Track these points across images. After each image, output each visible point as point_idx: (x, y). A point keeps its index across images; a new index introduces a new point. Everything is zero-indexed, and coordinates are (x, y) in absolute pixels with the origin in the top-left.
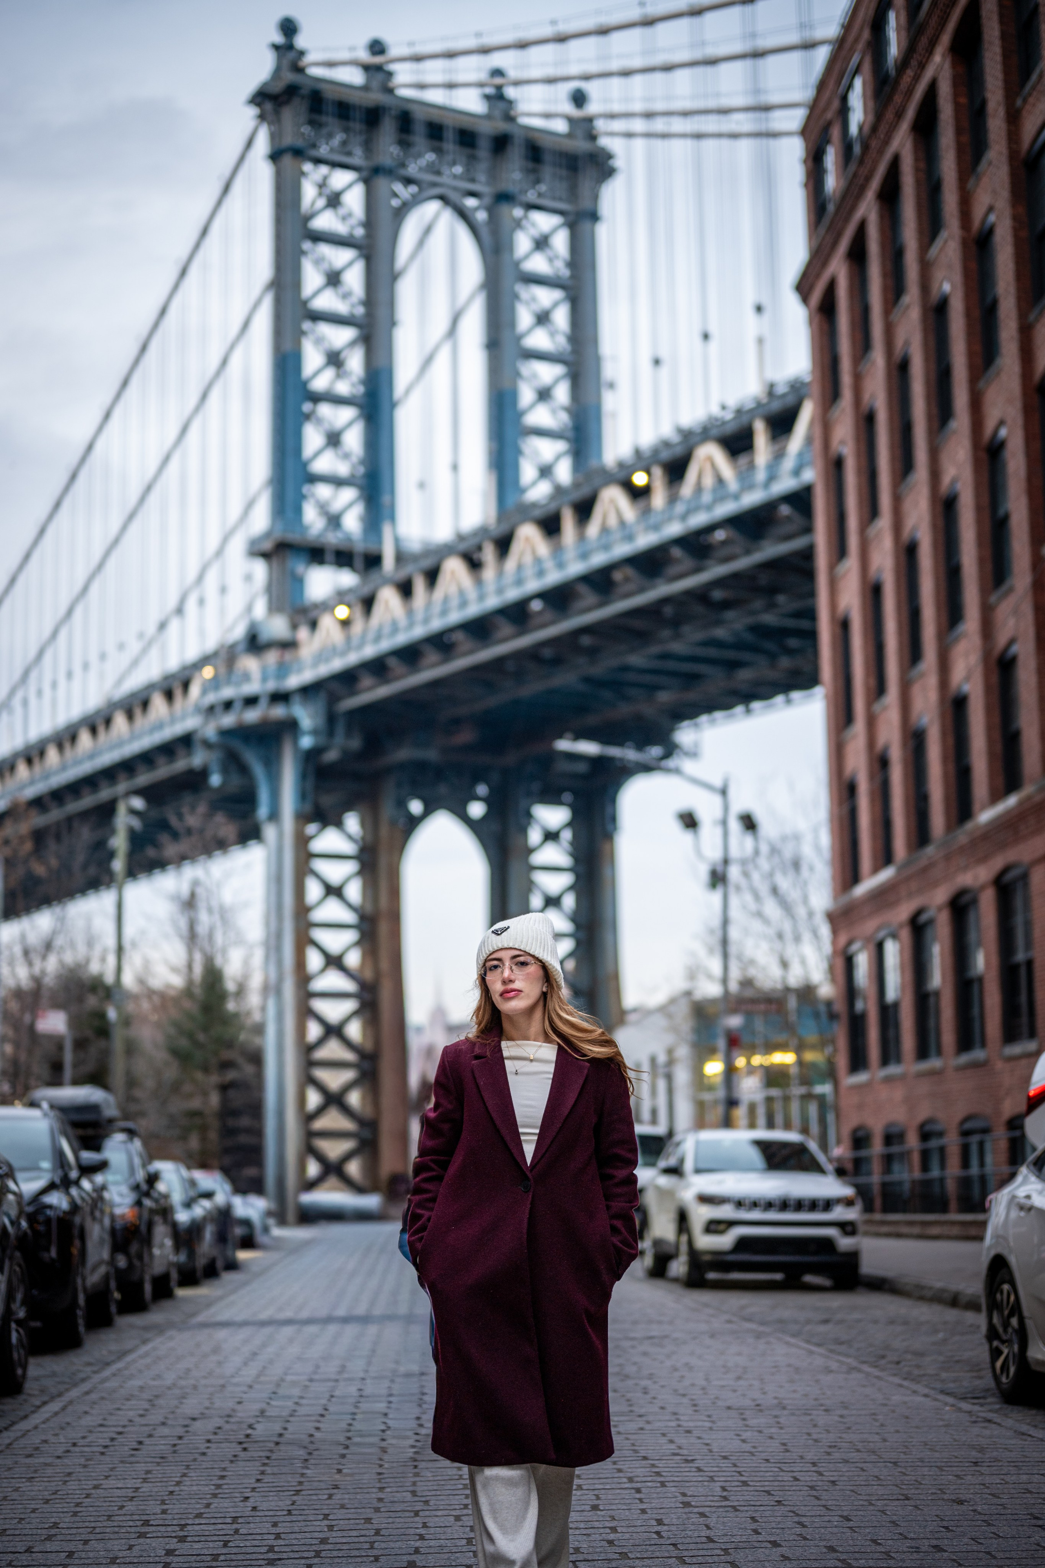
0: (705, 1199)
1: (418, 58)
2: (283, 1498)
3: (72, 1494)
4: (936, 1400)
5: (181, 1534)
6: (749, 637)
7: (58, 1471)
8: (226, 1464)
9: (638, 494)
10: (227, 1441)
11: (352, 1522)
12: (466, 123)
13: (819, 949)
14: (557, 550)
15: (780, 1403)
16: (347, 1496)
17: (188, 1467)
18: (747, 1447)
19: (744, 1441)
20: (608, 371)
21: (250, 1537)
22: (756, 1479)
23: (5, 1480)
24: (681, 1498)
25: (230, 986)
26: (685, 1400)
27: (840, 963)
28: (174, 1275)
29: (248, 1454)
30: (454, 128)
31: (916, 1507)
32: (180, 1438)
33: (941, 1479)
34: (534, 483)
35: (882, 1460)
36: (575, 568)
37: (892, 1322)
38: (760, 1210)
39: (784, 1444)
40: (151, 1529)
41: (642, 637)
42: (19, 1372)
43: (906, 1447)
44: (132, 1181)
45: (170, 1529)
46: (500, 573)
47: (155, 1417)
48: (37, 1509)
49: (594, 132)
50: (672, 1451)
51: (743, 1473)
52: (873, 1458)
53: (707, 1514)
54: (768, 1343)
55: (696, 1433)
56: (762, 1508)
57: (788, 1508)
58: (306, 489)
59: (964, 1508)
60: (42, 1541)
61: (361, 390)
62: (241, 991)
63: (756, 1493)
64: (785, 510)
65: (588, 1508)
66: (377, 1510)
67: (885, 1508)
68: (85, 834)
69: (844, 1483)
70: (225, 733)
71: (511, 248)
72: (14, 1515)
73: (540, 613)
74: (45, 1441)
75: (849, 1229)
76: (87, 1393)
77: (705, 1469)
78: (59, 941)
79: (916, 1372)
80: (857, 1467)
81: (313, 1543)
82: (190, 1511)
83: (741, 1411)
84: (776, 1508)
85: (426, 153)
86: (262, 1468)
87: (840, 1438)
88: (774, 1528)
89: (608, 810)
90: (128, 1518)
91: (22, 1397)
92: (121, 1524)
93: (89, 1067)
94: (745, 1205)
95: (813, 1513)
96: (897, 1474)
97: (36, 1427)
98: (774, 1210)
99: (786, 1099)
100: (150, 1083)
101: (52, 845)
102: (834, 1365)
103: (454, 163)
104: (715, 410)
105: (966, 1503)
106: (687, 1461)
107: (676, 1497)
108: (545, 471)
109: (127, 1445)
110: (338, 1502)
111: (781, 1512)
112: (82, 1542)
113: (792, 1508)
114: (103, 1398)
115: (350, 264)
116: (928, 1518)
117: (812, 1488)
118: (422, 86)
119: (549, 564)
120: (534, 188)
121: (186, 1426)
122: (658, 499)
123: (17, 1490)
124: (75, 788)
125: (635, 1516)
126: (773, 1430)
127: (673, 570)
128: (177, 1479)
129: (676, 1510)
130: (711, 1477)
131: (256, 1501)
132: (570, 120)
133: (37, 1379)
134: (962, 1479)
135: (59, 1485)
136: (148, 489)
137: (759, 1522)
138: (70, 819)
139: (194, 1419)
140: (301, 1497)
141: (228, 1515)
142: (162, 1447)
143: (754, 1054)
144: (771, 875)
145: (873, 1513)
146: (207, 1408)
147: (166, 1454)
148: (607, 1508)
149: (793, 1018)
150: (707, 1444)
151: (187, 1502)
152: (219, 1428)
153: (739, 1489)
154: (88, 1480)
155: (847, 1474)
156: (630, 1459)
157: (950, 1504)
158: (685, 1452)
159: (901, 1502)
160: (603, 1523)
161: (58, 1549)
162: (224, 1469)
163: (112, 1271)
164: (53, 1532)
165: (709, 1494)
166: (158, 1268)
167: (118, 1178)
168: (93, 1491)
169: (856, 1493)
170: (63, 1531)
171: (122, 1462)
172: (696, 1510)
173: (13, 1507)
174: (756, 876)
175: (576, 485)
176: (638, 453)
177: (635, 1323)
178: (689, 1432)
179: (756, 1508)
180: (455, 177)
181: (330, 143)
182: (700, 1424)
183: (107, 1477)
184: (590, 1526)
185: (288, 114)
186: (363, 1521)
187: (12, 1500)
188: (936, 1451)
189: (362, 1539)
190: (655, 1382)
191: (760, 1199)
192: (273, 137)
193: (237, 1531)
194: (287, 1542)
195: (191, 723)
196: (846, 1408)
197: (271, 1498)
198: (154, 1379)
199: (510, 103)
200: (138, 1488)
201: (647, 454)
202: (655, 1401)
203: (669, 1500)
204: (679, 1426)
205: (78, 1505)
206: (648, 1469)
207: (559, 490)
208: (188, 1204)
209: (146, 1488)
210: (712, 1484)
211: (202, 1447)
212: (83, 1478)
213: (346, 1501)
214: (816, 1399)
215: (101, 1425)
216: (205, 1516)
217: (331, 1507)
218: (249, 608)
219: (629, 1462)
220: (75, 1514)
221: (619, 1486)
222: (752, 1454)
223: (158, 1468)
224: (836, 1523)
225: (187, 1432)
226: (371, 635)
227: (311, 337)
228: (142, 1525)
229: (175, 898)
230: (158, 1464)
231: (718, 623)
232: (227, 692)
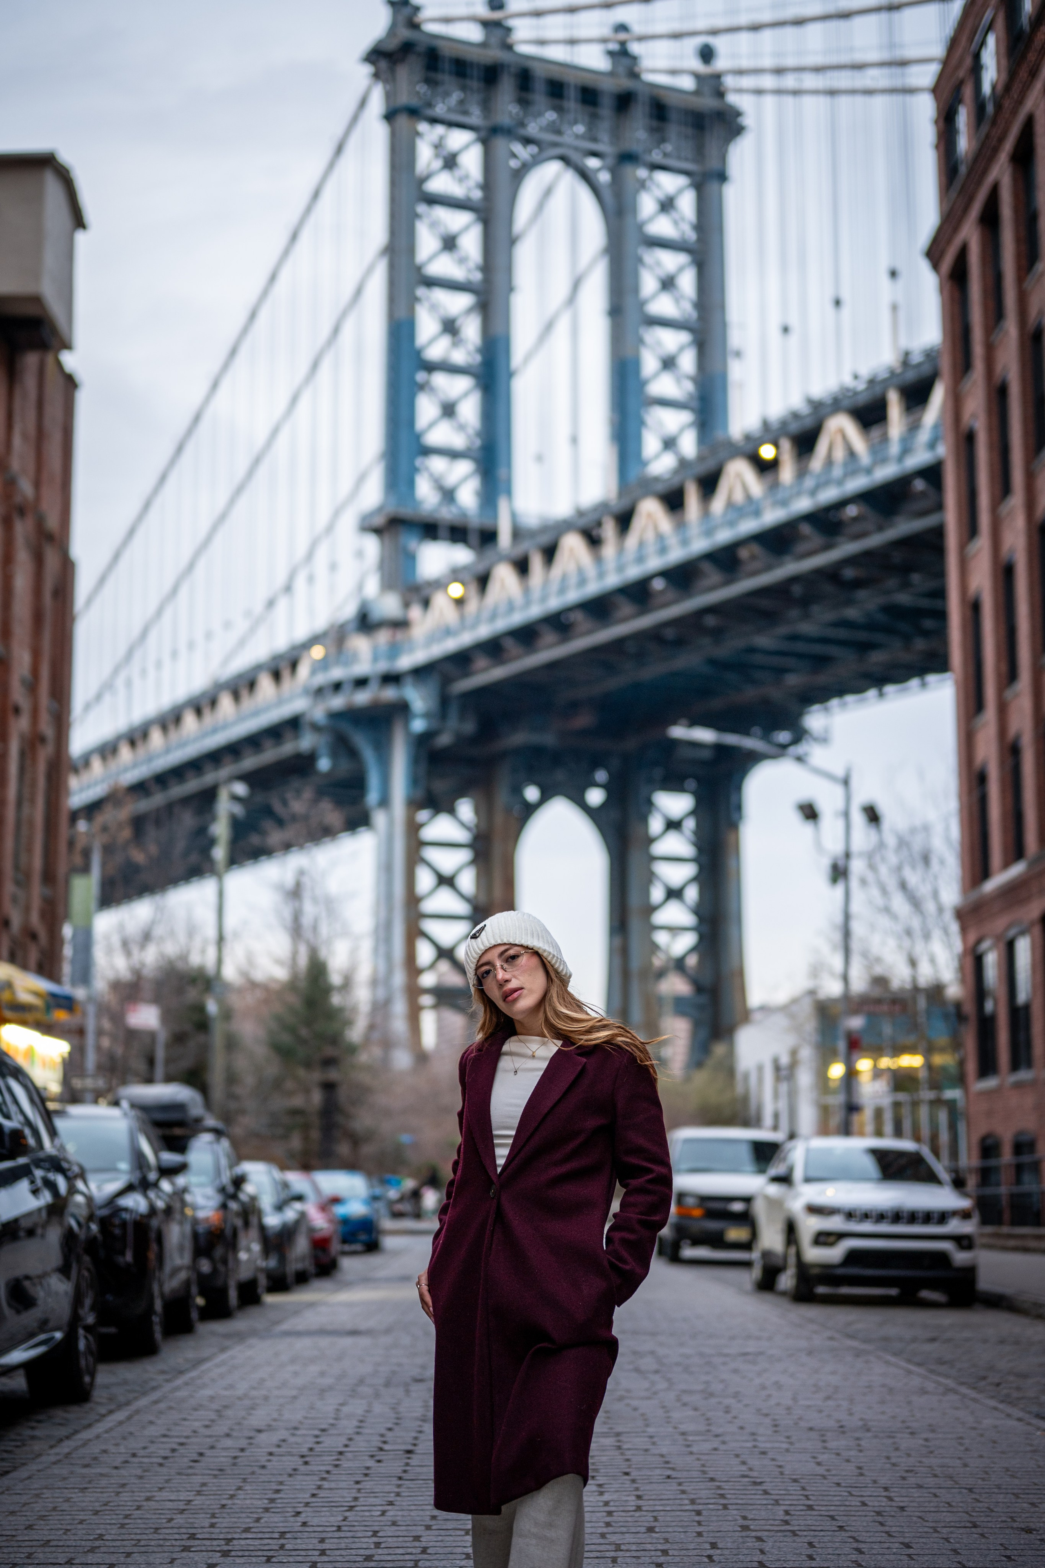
0: (814, 1210)
1: (538, 14)
2: (335, 1513)
3: (123, 1506)
4: (1029, 1424)
5: (226, 1548)
6: (881, 618)
7: (113, 1482)
8: (284, 1478)
9: (766, 468)
10: (290, 1454)
11: (401, 1539)
12: (589, 80)
13: (949, 946)
14: (680, 525)
15: (865, 1425)
16: (400, 1513)
17: (245, 1480)
18: (820, 1470)
19: (819, 1464)
20: (735, 338)
21: (294, 1553)
22: (822, 1503)
23: (57, 1491)
24: (741, 1522)
25: (335, 979)
26: (767, 1421)
27: (969, 962)
28: (263, 1281)
29: (308, 1467)
30: (576, 86)
31: (982, 1535)
32: (242, 1450)
33: (1016, 1507)
34: (657, 456)
35: (957, 1486)
36: (699, 545)
37: (1002, 1342)
38: (871, 1222)
39: (860, 1468)
40: (197, 1542)
41: (770, 618)
42: (87, 1379)
43: (986, 1473)
44: (217, 1182)
45: (215, 1543)
46: (621, 550)
47: (221, 1428)
48: (85, 1520)
49: (722, 89)
50: (742, 1473)
51: (811, 1497)
52: (950, 1483)
53: (764, 1538)
54: (867, 1362)
55: (771, 1455)
56: (822, 1533)
57: (848, 1534)
58: (419, 462)
59: (1032, 1536)
60: (85, 1552)
61: (478, 358)
62: (347, 984)
63: (820, 1518)
64: (919, 485)
65: (643, 1530)
66: (428, 1528)
67: (950, 1535)
68: (188, 820)
69: (913, 1509)
70: (335, 716)
71: (634, 209)
72: (60, 1526)
73: (662, 592)
74: (105, 1451)
75: (965, 1243)
76: (156, 1402)
77: (772, 1492)
78: (158, 931)
79: (1015, 1394)
80: (930, 1493)
81: (357, 1560)
82: (238, 1525)
83: (823, 1434)
84: (836, 1533)
85: (546, 111)
86: (319, 1483)
87: (920, 1462)
88: (829, 1554)
89: (733, 798)
90: (175, 1531)
91: (88, 1406)
92: (167, 1537)
93: (186, 1063)
94: (855, 1216)
95: (873, 1539)
96: (970, 1500)
97: (98, 1437)
98: (887, 1222)
99: (915, 1104)
100: (249, 1080)
101: (152, 833)
102: (930, 1386)
103: (576, 122)
104: (848, 380)
105: (1035, 1532)
106: (755, 1483)
107: (736, 1520)
108: (669, 443)
109: (187, 1457)
110: (390, 1519)
111: (840, 1538)
112: (125, 1555)
113: (853, 1534)
114: (171, 1408)
115: (466, 228)
116: (991, 1547)
117: (879, 1513)
118: (542, 42)
119: (672, 540)
120: (658, 147)
121: (250, 1438)
122: (787, 473)
123: (68, 1500)
124: (178, 772)
125: (690, 1539)
126: (852, 1453)
127: (801, 547)
128: (231, 1492)
129: (733, 1534)
130: (777, 1501)
131: (307, 1516)
132: (698, 77)
133: (107, 1387)
134: (1037, 1507)
135: (111, 1496)
136: (257, 461)
137: (815, 1547)
138: (170, 808)
139: (259, 1431)
140: (353, 1513)
141: (276, 1530)
142: (223, 1459)
143: (881, 1056)
144: (899, 868)
145: (936, 1540)
146: (275, 1420)
147: (225, 1466)
148: (663, 1530)
149: (922, 1019)
150: (780, 1467)
151: (237, 1515)
152: (284, 1441)
153: (803, 1513)
154: (141, 1492)
155: (917, 1500)
156: (698, 1480)
157: (1018, 1532)
158: (755, 1474)
159: (968, 1529)
160: (655, 1545)
161: (99, 1561)
162: (281, 1483)
163: (194, 1277)
164: (97, 1543)
165: (771, 1517)
166: (244, 1274)
167: (203, 1179)
168: (145, 1503)
169: (923, 1519)
170: (107, 1543)
171: (179, 1474)
172: (754, 1534)
173: (61, 1518)
174: (884, 871)
175: (701, 458)
176: (766, 424)
177: (733, 1338)
178: (764, 1453)
179: (816, 1533)
180: (577, 136)
181: (446, 101)
182: (777, 1445)
183: (161, 1489)
184: (642, 1548)
185: (403, 73)
186: (411, 1539)
187: (62, 1511)
188: (1017, 1478)
189: (407, 1557)
190: (739, 1401)
191: (871, 1211)
192: (389, 96)
193: (282, 1547)
194: (331, 1559)
195: (298, 705)
196: (933, 1431)
197: (323, 1514)
198: (226, 1389)
199: (634, 59)
200: (190, 1501)
201: (775, 425)
202: (736, 1421)
203: (728, 1523)
204: (755, 1447)
205: (127, 1517)
206: (713, 1491)
207: (683, 463)
208: (279, 1207)
209: (198, 1501)
210: (777, 1507)
211: (263, 1460)
212: (135, 1490)
213: (399, 1518)
214: (903, 1422)
215: (165, 1436)
216: (253, 1530)
217: (382, 1524)
218: (360, 587)
219: (694, 1484)
220: (122, 1526)
221: (680, 1508)
222: (824, 1477)
223: (215, 1481)
224: (895, 1550)
225: (251, 1444)
226: (486, 614)
227: (426, 304)
228: (188, 1539)
229: (279, 887)
230: (215, 1476)
231: (849, 602)
232: (337, 673)
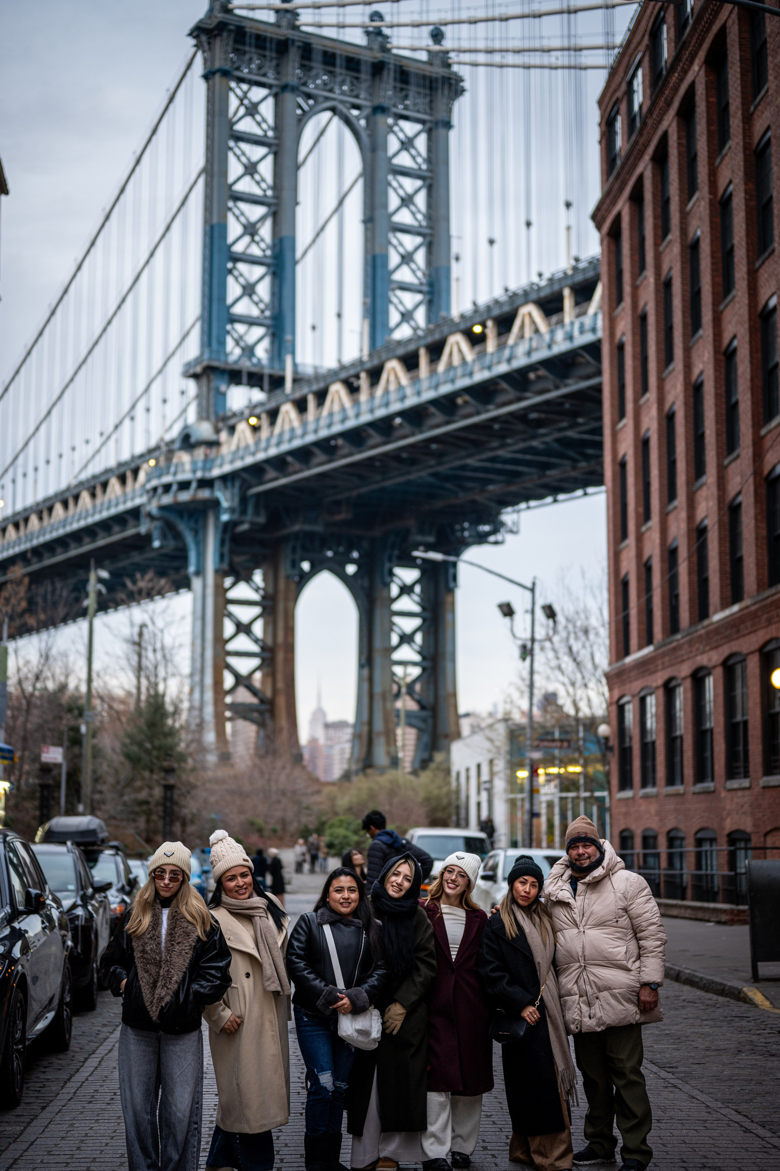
1: (318, 7)
6: (558, 447)
9: (477, 340)
12: (353, 52)
14: (415, 379)
30: (344, 56)
34: (399, 326)
36: (429, 395)
41: (478, 446)
49: (449, 61)
58: (229, 327)
61: (269, 254)
64: (585, 356)
70: (165, 509)
71: (385, 147)
73: (401, 427)
85: (322, 75)
89: (451, 572)
99: (576, 800)
103: (344, 83)
108: (407, 316)
115: (263, 158)
118: (319, 25)
119: (410, 391)
120: (402, 102)
122: (492, 344)
127: (502, 399)
136: (109, 323)
143: (553, 766)
175: (430, 330)
176: (477, 308)
180: (344, 93)
181: (250, 66)
185: (219, 44)
192: (207, 61)
195: (138, 500)
199: (387, 39)
201: (483, 309)
207: (417, 333)
218: (184, 415)
226: (275, 440)
227: (234, 212)
231: (535, 436)
232: (167, 479)
